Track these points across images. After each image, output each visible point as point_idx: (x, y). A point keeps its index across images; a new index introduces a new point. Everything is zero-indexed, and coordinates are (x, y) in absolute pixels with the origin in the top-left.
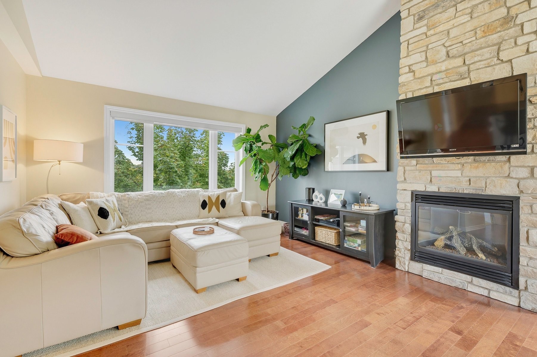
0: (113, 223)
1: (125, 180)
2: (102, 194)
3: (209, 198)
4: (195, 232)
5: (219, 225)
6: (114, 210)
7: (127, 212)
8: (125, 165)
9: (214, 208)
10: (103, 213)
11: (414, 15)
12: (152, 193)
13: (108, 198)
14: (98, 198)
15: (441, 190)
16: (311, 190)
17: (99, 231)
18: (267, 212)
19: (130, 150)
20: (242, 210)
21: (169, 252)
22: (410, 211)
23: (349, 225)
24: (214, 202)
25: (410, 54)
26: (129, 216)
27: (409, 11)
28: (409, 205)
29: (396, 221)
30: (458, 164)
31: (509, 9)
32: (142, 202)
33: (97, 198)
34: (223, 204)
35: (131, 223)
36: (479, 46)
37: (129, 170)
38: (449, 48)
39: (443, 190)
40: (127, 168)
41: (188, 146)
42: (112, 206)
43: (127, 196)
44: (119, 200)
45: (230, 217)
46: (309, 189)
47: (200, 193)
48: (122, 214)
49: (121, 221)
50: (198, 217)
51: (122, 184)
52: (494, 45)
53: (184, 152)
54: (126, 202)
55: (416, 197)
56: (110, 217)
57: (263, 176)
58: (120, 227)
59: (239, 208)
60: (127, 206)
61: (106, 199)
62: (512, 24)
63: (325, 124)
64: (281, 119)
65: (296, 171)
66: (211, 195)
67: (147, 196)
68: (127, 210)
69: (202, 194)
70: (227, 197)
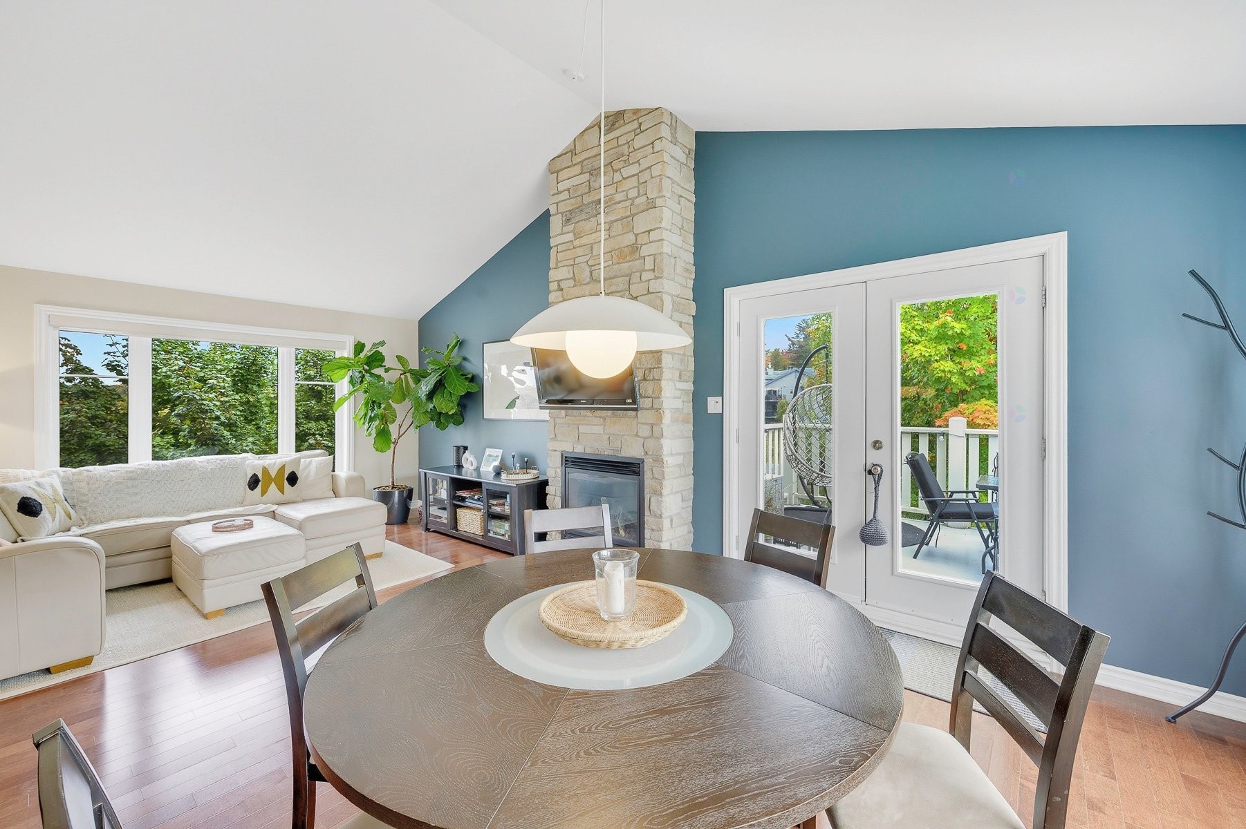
0: (50, 525)
1: (96, 435)
2: (28, 473)
3: (265, 470)
4: (216, 529)
5: (277, 516)
6: (56, 501)
7: (82, 502)
8: (101, 401)
9: (273, 487)
10: (28, 507)
11: (562, 213)
12: (141, 467)
13: (40, 480)
14: (17, 480)
15: (587, 452)
16: (462, 450)
17: (20, 538)
18: (392, 488)
19: (111, 370)
20: (331, 487)
21: (169, 567)
22: (560, 479)
23: (495, 502)
24: (273, 477)
25: (560, 265)
26: (89, 509)
27: (557, 206)
28: (559, 471)
29: (547, 494)
30: (600, 417)
31: (636, 235)
32: (120, 483)
33: (16, 482)
34: (293, 479)
35: (92, 522)
36: (614, 273)
37: (112, 411)
38: (593, 268)
39: (588, 451)
40: (105, 407)
41: (252, 363)
42: (49, 492)
43: (85, 473)
44: (66, 483)
45: (304, 501)
46: (458, 448)
47: (247, 462)
48: (73, 506)
49: (71, 519)
50: (241, 504)
51: (90, 442)
52: (626, 276)
53: (243, 375)
54: (83, 484)
55: (566, 461)
56: (45, 513)
57: (383, 426)
58: (69, 530)
59: (327, 483)
60: (85, 491)
61: (36, 482)
62: (638, 255)
63: (483, 344)
64: (427, 325)
65: (440, 419)
66: (269, 465)
67: (132, 472)
68: (85, 498)
69: (251, 462)
70: (301, 468)
